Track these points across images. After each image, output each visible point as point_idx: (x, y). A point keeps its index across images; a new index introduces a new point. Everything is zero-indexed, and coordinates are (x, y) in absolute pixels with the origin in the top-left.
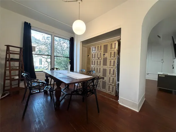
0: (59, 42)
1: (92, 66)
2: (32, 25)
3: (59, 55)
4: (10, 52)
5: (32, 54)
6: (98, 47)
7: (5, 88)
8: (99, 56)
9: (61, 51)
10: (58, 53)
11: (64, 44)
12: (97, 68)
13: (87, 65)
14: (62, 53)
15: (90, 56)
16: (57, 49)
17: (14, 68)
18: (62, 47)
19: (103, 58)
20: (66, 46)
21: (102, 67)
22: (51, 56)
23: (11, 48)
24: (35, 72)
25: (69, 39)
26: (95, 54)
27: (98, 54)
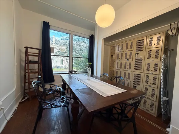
0: (78, 42)
1: (117, 69)
2: (50, 24)
3: (78, 55)
4: (29, 54)
5: (51, 55)
6: (127, 44)
7: (26, 90)
8: (128, 57)
9: (80, 51)
10: (77, 53)
11: (83, 43)
12: (125, 73)
13: (109, 68)
14: (81, 53)
15: (115, 56)
16: (75, 49)
17: (33, 70)
18: (81, 47)
19: (134, 60)
20: (85, 46)
21: (133, 71)
22: (69, 57)
23: (29, 50)
24: (54, 75)
25: (89, 37)
26: (122, 54)
27: (126, 54)
